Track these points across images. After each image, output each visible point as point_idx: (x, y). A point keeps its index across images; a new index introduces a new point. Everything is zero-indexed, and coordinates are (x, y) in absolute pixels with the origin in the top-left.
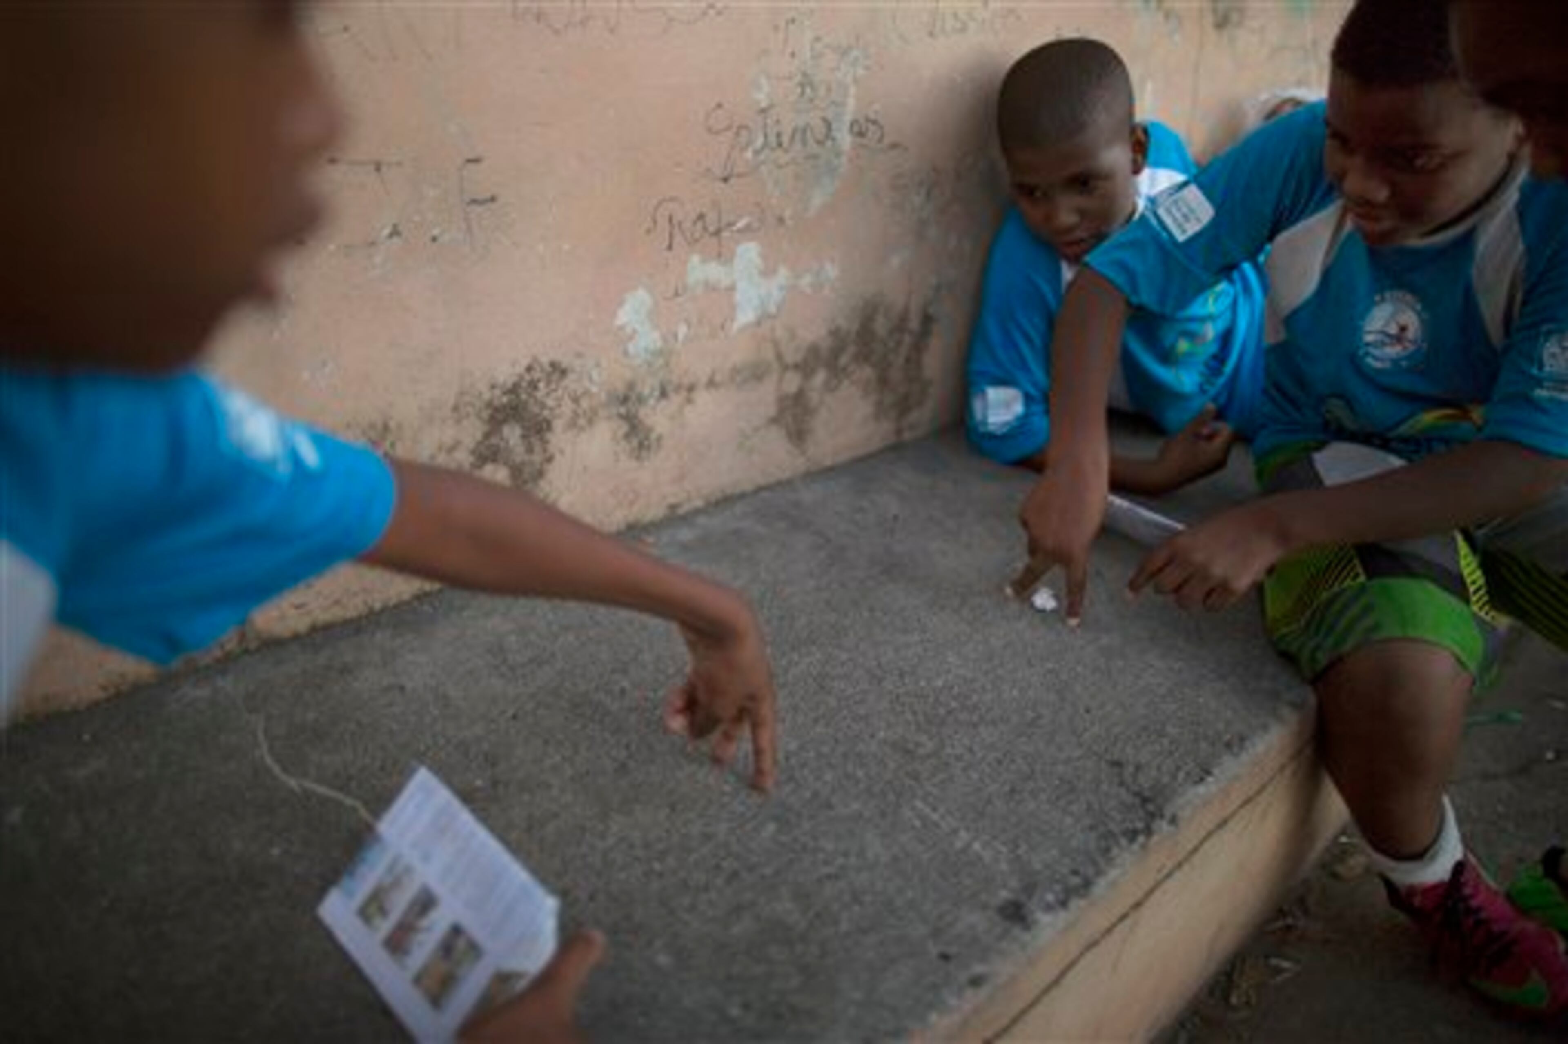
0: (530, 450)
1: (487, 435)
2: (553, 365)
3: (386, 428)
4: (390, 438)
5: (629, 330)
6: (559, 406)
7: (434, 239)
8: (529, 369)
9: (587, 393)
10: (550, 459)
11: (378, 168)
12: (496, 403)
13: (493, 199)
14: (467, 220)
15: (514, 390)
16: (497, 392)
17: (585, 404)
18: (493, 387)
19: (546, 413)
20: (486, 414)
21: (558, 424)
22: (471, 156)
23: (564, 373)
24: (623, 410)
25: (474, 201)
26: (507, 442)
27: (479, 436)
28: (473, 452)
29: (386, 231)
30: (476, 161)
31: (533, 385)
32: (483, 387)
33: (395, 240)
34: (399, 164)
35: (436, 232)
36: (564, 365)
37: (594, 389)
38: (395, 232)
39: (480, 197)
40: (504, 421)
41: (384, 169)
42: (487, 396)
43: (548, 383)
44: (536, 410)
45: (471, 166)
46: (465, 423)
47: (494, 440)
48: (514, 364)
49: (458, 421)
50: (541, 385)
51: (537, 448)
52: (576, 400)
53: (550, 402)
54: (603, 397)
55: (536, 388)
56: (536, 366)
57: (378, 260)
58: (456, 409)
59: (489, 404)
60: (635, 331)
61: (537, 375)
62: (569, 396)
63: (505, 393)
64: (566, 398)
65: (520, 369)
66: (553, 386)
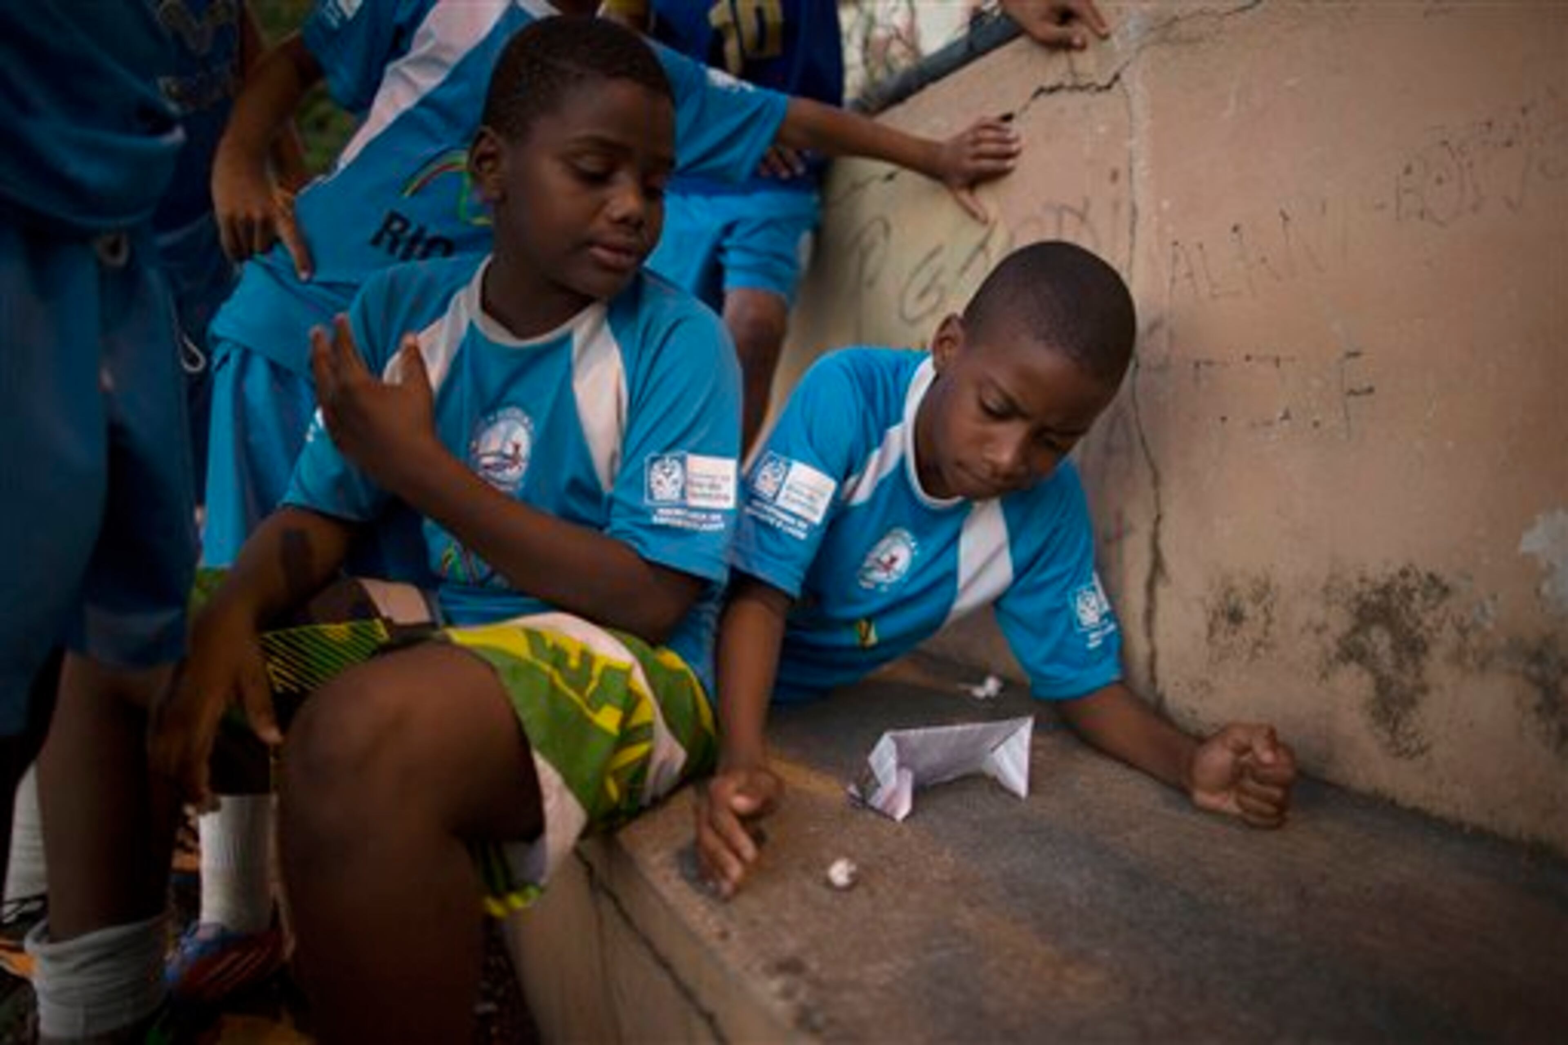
0: (1399, 665)
1: (1356, 630)
2: (1431, 577)
3: (1267, 587)
4: (1269, 598)
5: (1543, 564)
6: (1439, 629)
7: (1316, 424)
8: (1404, 574)
9: (1476, 626)
10: (1424, 690)
11: (1277, 361)
12: (1365, 597)
13: (1370, 390)
14: (1346, 408)
15: (1386, 591)
16: (1367, 588)
17: (1474, 640)
18: (1363, 580)
19: (1420, 631)
20: (1355, 606)
21: (1438, 653)
22: (1352, 350)
23: (1446, 591)
24: (1534, 670)
25: (1352, 392)
26: (1375, 646)
27: (1347, 628)
28: (1339, 642)
29: (1280, 414)
30: (1356, 354)
31: (1408, 593)
32: (1352, 577)
33: (1286, 423)
34: (1293, 359)
35: (1317, 417)
36: (1446, 581)
37: (1489, 626)
38: (1286, 416)
39: (1357, 388)
40: (1374, 621)
41: (1282, 364)
42: (1356, 587)
43: (1425, 597)
44: (1410, 624)
45: (1352, 360)
46: (1334, 608)
47: (1361, 638)
48: (1387, 563)
49: (1328, 604)
50: (1417, 596)
51: (1409, 666)
52: (1463, 631)
53: (1428, 622)
54: (1503, 641)
55: (1411, 598)
56: (1412, 572)
57: (1273, 437)
58: (1326, 589)
59: (1359, 597)
60: (1552, 567)
61: (1412, 582)
62: (1453, 619)
63: (1376, 592)
64: (1448, 624)
65: (1393, 570)
66: (1431, 602)
